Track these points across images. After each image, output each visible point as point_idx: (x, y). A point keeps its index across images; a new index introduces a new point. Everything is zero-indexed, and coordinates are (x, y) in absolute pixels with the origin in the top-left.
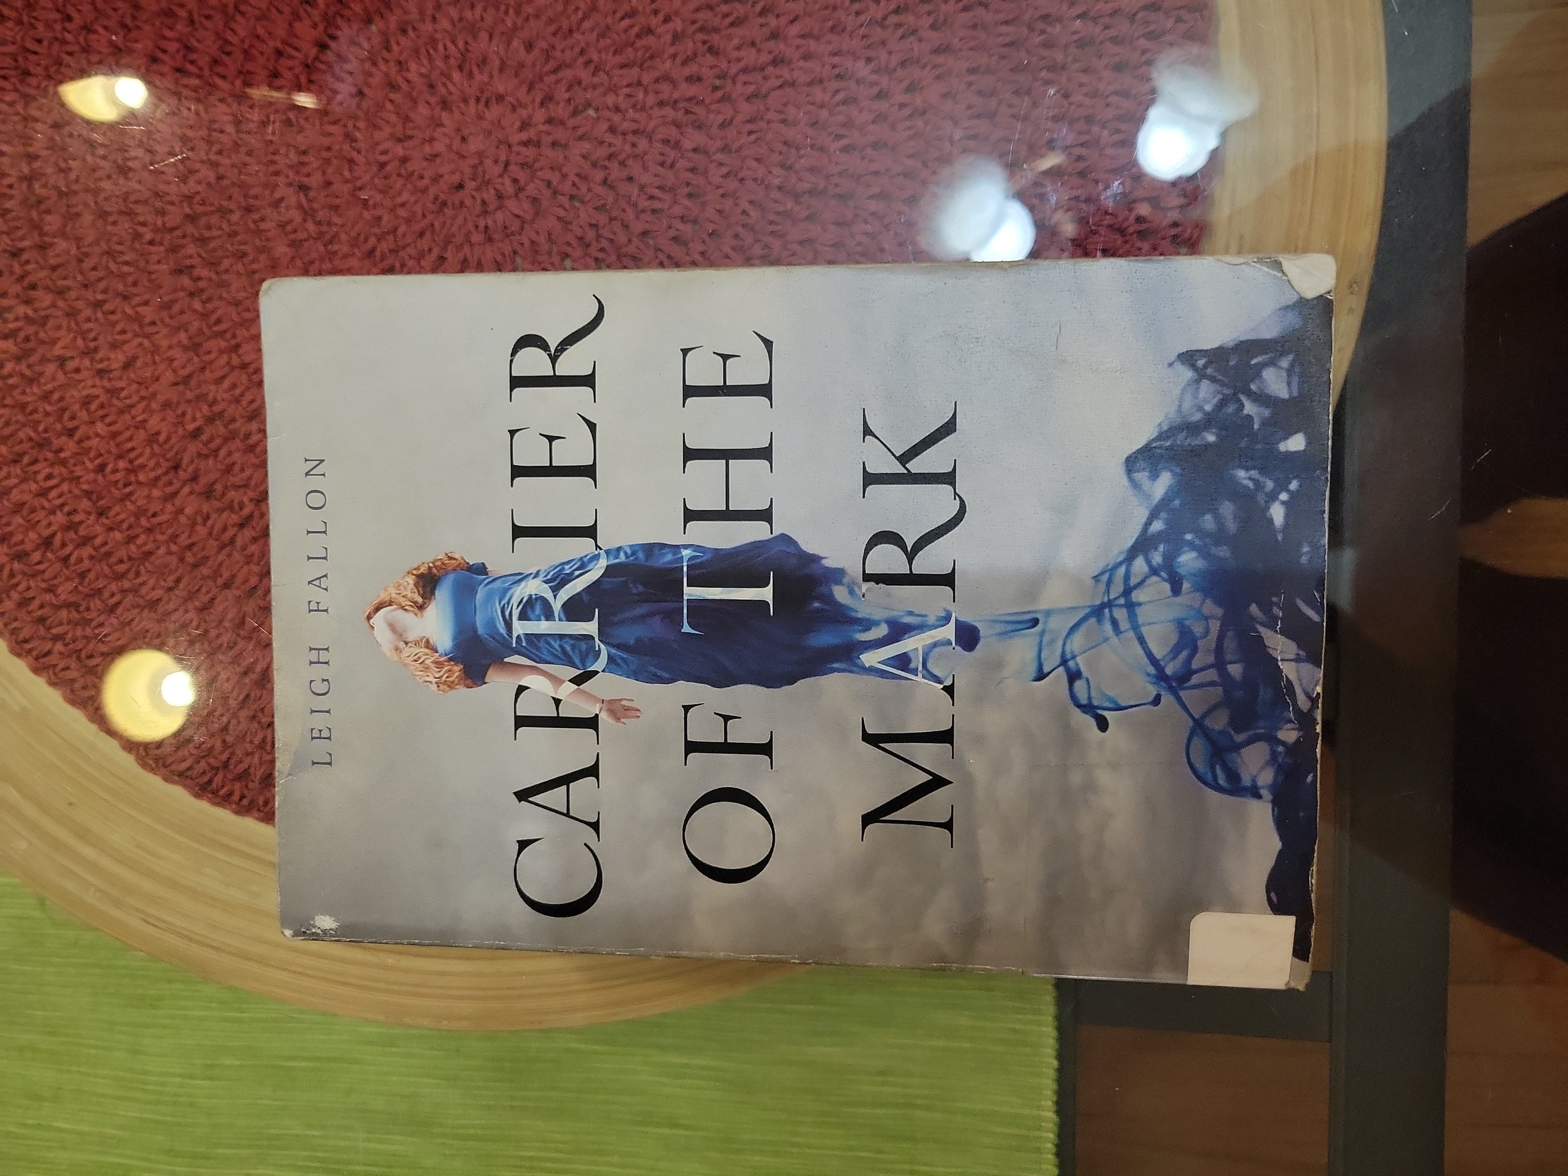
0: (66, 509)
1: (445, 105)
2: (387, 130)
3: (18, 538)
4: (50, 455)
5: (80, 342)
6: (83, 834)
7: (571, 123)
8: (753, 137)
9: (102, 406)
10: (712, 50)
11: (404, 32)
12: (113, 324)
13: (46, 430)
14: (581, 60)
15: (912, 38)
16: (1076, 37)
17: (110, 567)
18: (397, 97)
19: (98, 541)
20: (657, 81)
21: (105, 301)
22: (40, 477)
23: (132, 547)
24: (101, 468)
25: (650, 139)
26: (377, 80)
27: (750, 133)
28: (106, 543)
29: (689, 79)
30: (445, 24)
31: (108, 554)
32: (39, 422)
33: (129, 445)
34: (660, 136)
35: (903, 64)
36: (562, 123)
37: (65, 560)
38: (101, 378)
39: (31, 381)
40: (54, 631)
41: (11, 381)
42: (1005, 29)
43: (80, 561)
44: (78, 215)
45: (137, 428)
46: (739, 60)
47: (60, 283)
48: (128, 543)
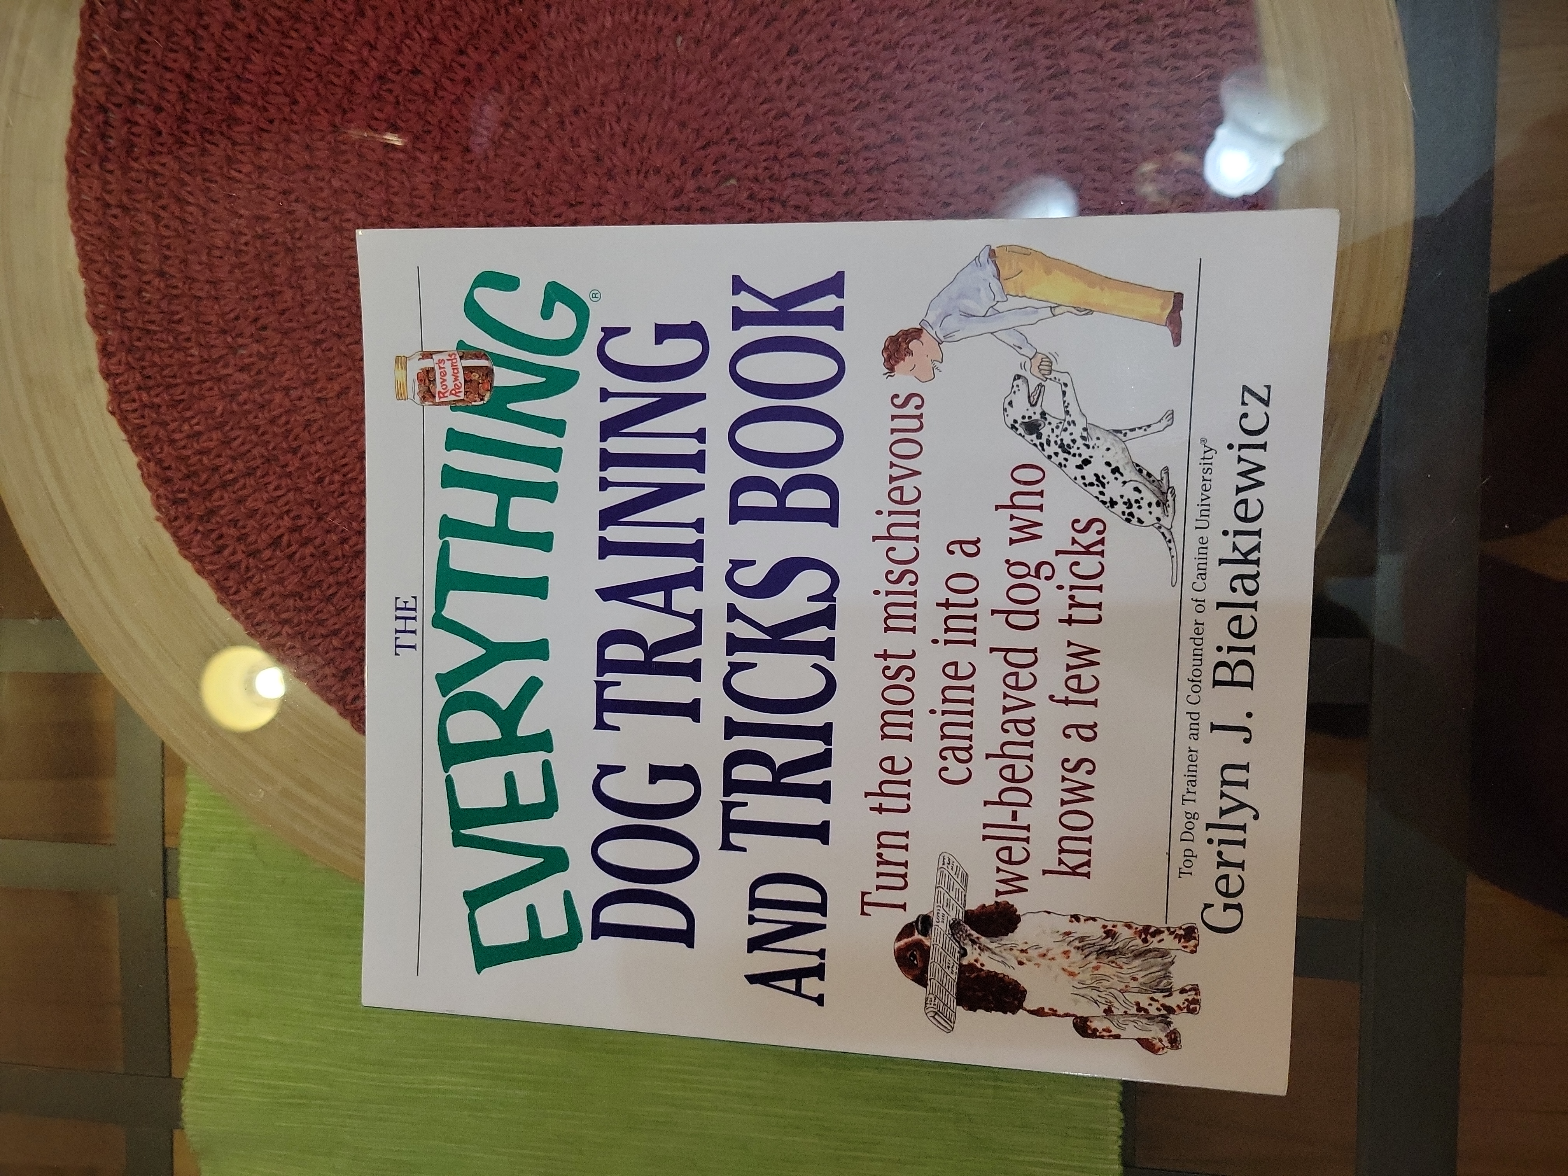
0: (292, 515)
1: (610, 176)
2: (562, 198)
3: (252, 539)
4: (278, 470)
5: (303, 375)
6: (307, 784)
7: (716, 192)
8: (872, 204)
9: (321, 428)
10: (839, 131)
11: (576, 113)
12: (330, 360)
13: (274, 449)
14: (727, 138)
15: (1009, 122)
16: (1150, 123)
17: (328, 563)
18: (569, 169)
19: (318, 541)
20: (791, 156)
21: (323, 341)
22: (271, 487)
23: (346, 547)
24: (320, 480)
25: (784, 206)
26: (553, 154)
27: (870, 200)
28: (324, 544)
29: (818, 154)
30: (613, 108)
31: (326, 553)
32: (269, 442)
33: (344, 461)
34: (791, 203)
35: (1002, 143)
36: (709, 191)
37: (290, 557)
38: (320, 405)
39: (262, 407)
40: (283, 616)
41: (247, 407)
42: (1089, 115)
43: (303, 558)
44: (302, 267)
45: (349, 447)
46: (861, 139)
47: (287, 325)
48: (342, 543)
